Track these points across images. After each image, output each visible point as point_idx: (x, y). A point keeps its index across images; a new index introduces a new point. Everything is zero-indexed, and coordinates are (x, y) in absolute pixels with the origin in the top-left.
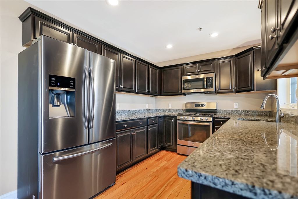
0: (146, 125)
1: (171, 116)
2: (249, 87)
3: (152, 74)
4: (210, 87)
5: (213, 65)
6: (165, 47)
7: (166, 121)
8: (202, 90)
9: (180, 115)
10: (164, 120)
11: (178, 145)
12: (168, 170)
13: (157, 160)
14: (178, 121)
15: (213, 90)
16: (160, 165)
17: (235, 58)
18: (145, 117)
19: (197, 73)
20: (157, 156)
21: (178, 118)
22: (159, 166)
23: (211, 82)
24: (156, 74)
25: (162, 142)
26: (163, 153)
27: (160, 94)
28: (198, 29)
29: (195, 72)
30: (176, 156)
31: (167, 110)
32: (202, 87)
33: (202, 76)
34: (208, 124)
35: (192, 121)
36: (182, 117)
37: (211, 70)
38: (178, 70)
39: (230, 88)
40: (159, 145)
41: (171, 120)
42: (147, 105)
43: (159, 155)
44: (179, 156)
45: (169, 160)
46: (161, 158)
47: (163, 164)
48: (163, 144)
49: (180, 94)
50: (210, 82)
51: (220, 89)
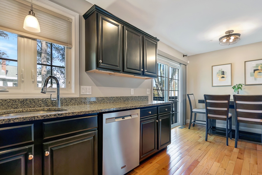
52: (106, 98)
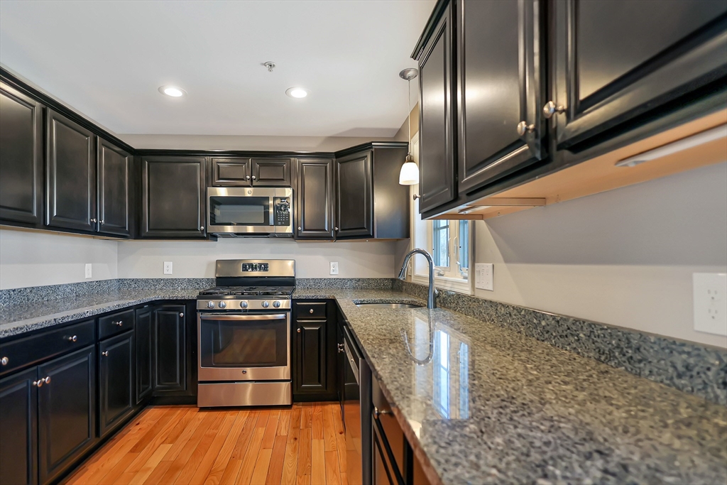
0: (93, 338)
1: (176, 300)
2: (364, 228)
3: (109, 168)
4: (283, 221)
5: (287, 167)
6: (160, 90)
7: (158, 314)
9: (206, 295)
10: (153, 315)
11: (201, 382)
12: (179, 474)
13: (136, 449)
14: (199, 315)
15: (289, 229)
16: (148, 465)
17: (334, 160)
18: (88, 315)
19: (249, 183)
20: (133, 433)
21: (202, 304)
22: (149, 469)
23: (284, 211)
24: (121, 169)
25: (146, 382)
26: (152, 415)
27: (138, 234)
28: (265, 65)
29: (243, 179)
30: (193, 418)
31: (158, 281)
32: (262, 222)
34: (281, 316)
35: (239, 310)
36: (212, 303)
37: (283, 180)
38: (195, 167)
39: (325, 227)
40: (139, 394)
41: (177, 313)
42: (88, 266)
43: (138, 427)
44: (203, 415)
45: (178, 437)
46: (149, 437)
47: (157, 456)
48: (150, 387)
49: (201, 235)
50: (281, 210)
51: (305, 230)
52: (516, 312)
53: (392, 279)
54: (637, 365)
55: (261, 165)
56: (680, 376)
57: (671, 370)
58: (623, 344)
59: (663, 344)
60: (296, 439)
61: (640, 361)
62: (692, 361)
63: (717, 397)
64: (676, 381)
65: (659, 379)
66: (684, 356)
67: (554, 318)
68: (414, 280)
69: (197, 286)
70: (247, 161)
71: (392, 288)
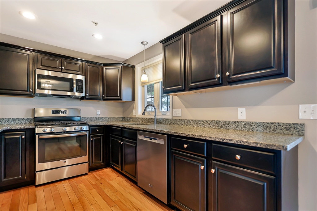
1: (20, 129)
2: (118, 96)
4: (80, 91)
8: (69, 93)
14: (37, 136)
15: (83, 94)
17: (103, 67)
19: (60, 71)
23: (81, 86)
28: (93, 22)
29: (57, 68)
32: (69, 90)
33: (70, 76)
37: (78, 71)
39: (98, 94)
49: (30, 94)
50: (79, 85)
52: (192, 121)
53: (122, 117)
54: (228, 127)
55: (67, 63)
56: (237, 128)
57: (235, 127)
58: (225, 124)
59: (234, 122)
60: (101, 183)
61: (229, 126)
62: (239, 124)
63: (243, 130)
64: (236, 129)
65: (233, 129)
66: (238, 124)
67: (205, 121)
68: (137, 116)
69: (20, 122)
70: (59, 59)
71: (122, 121)
